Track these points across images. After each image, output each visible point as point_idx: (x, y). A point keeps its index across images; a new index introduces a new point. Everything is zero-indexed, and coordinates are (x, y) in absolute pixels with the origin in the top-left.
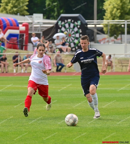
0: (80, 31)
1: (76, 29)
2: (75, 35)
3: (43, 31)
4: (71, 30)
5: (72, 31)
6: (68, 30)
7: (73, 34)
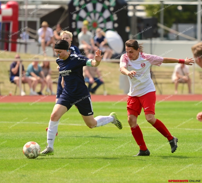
0: (115, 18)
1: (107, 14)
2: (105, 25)
3: (41, 16)
4: (97, 15)
5: (99, 17)
6: (92, 15)
7: (102, 22)
